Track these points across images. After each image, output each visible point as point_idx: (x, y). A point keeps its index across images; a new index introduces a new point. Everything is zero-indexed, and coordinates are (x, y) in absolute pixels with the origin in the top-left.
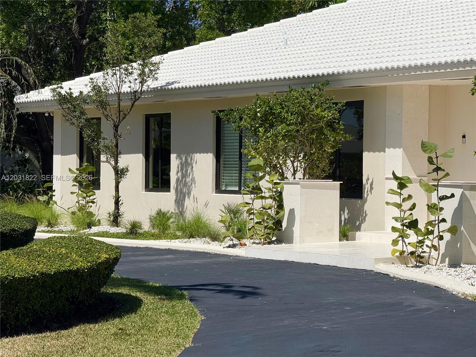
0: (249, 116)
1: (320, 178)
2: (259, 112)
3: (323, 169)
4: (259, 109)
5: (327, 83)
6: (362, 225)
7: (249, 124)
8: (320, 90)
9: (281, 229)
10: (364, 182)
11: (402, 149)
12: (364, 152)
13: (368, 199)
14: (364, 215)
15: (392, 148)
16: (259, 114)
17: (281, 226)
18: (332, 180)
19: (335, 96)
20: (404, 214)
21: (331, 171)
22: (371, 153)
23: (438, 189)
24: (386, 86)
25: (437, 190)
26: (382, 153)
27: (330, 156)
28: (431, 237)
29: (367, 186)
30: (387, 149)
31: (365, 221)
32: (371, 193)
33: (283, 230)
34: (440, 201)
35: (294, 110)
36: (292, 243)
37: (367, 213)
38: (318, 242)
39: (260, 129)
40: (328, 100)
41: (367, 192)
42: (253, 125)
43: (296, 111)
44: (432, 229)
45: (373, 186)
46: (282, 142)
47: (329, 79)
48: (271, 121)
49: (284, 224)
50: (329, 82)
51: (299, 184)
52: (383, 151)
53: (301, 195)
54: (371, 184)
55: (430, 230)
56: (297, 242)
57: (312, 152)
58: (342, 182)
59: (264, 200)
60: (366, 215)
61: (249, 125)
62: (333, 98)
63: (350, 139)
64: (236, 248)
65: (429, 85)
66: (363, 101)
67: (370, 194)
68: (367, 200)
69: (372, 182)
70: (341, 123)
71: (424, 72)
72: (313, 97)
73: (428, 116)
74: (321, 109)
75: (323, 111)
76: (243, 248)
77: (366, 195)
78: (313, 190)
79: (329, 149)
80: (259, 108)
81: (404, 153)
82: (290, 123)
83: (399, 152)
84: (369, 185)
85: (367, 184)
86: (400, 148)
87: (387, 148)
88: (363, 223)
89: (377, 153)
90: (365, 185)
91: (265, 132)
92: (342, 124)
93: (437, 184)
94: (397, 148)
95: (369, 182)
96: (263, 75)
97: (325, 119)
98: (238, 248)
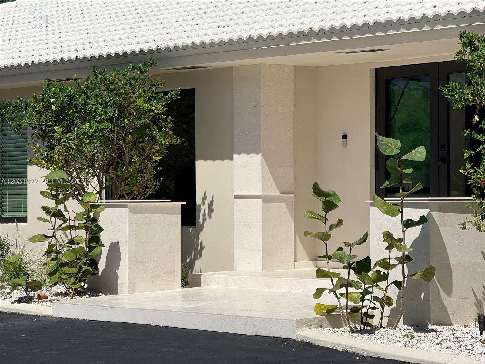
0: (36, 109)
1: (141, 197)
2: (53, 103)
3: (146, 184)
4: (53, 100)
5: (151, 63)
6: (197, 262)
7: (37, 121)
8: (142, 72)
9: (97, 272)
10: (198, 201)
11: (260, 155)
12: (197, 160)
13: (205, 225)
14: (199, 248)
15: (245, 153)
16: (53, 107)
17: (96, 268)
18: (170, 201)
19: (164, 81)
20: (351, 250)
21: (157, 188)
22: (209, 162)
23: (402, 210)
24: (233, 67)
25: (402, 212)
26: (227, 162)
27: (158, 166)
28: (383, 284)
29: (203, 208)
30: (235, 156)
31: (201, 256)
32: (210, 218)
33: (100, 274)
34: (405, 229)
35: (108, 100)
36: (116, 293)
37: (203, 244)
38: (154, 291)
39: (55, 128)
40: (155, 86)
41: (204, 215)
42: (43, 122)
43: (111, 101)
44: (386, 271)
45: (213, 207)
46: (90, 147)
47: (153, 56)
48: (71, 117)
49: (102, 265)
50: (153, 62)
51: (127, 207)
52: (228, 159)
53: (129, 223)
54: (211, 205)
55: (382, 273)
56: (125, 292)
57: (132, 160)
58: (185, 203)
59: (73, 232)
60: (203, 248)
61: (37, 123)
62: (161, 84)
63: (177, 142)
64: (33, 303)
65: (294, 65)
66: (194, 89)
67: (208, 218)
68: (203, 227)
69: (212, 202)
70: (169, 119)
71: (314, 41)
72: (132, 83)
73: (293, 109)
74: (144, 99)
75: (147, 103)
76: (44, 303)
77: (201, 220)
78: (146, 215)
79: (156, 156)
80: (52, 98)
81: (264, 160)
82: (100, 119)
83: (256, 159)
84: (206, 206)
85: (204, 205)
86: (258, 154)
87: (235, 153)
88: (197, 259)
89: (218, 162)
90: (200, 206)
91: (63, 132)
92: (171, 120)
93: (400, 202)
94: (253, 153)
95: (207, 201)
96: (36, 56)
97: (152, 113)
98: (36, 303)
